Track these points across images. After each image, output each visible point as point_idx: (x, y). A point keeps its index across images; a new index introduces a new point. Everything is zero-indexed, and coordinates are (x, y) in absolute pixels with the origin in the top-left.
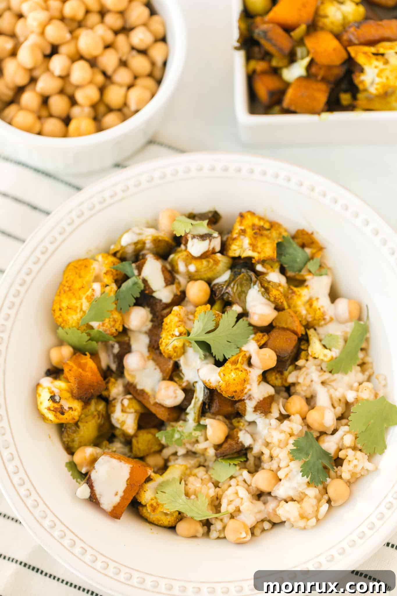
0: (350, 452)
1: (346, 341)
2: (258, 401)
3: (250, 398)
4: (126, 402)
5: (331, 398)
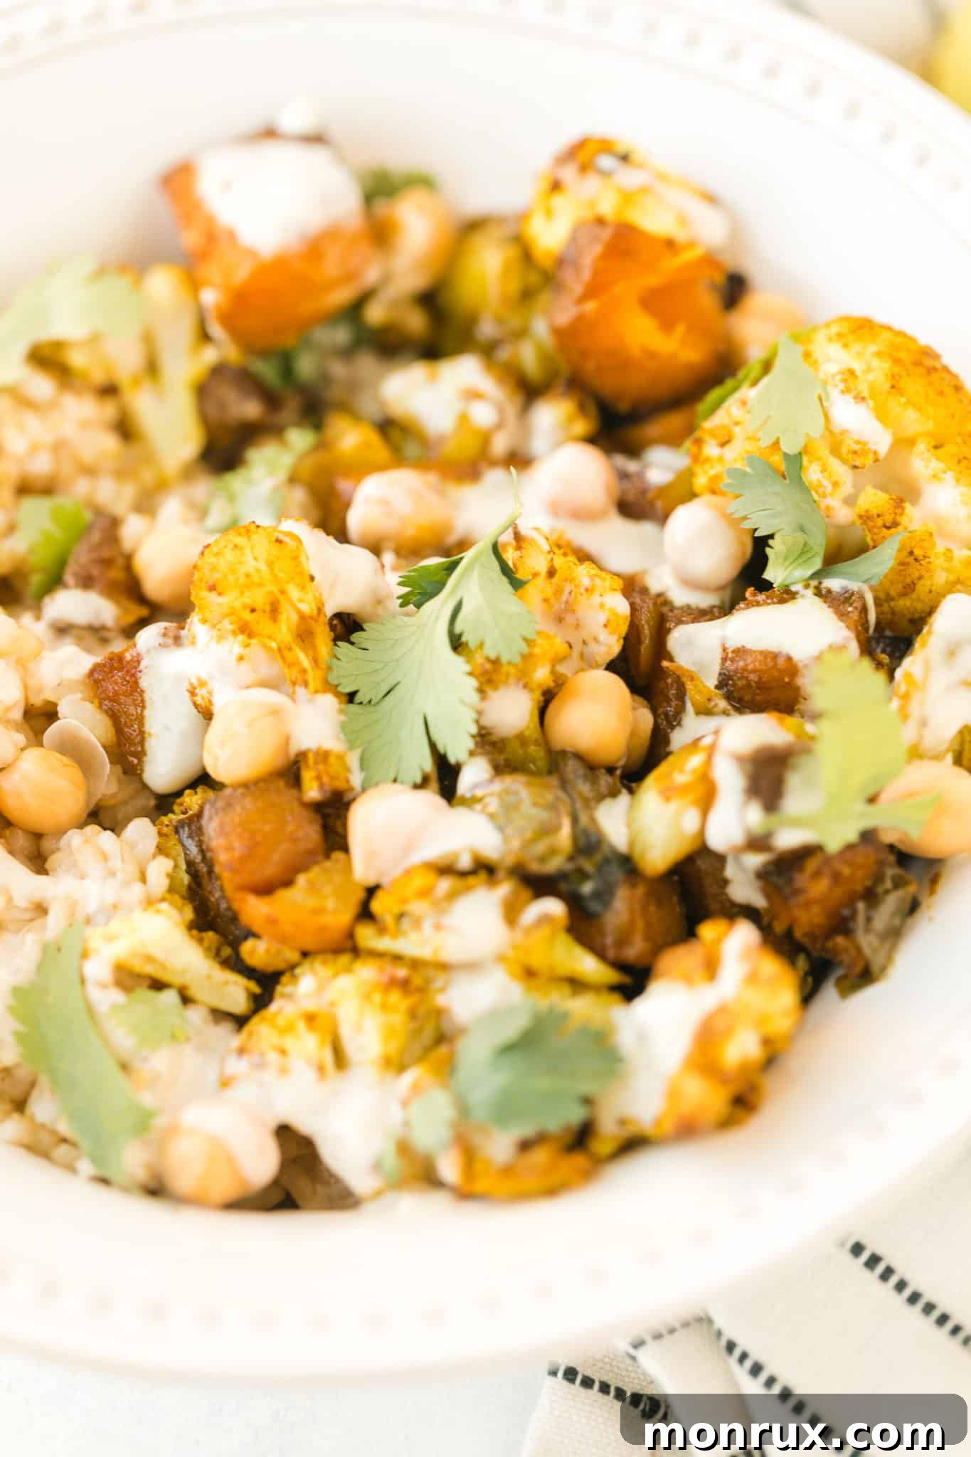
1: (124, 1065)
2: (148, 660)
3: (174, 640)
4: (483, 415)
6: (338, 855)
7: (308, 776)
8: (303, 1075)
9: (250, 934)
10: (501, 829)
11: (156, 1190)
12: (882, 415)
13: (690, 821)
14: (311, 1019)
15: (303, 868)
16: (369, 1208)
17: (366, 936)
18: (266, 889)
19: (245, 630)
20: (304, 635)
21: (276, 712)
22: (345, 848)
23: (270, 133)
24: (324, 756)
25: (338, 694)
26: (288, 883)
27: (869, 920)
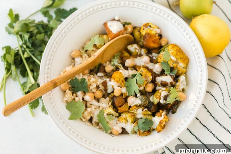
0: (73, 97)
1: (108, 122)
2: (108, 82)
3: (110, 81)
4: (137, 51)
5: (93, 105)
6: (126, 103)
7: (123, 95)
8: (124, 123)
9: (119, 110)
10: (141, 101)
11: (111, 133)
12: (175, 57)
13: (159, 100)
14: (125, 119)
15: (124, 104)
16: (130, 135)
17: (129, 111)
18: (120, 107)
19: (117, 82)
20: (122, 81)
21: (120, 90)
22: (127, 102)
23: (114, 20)
24: (125, 93)
25: (126, 87)
26: (122, 106)
27: (175, 107)
